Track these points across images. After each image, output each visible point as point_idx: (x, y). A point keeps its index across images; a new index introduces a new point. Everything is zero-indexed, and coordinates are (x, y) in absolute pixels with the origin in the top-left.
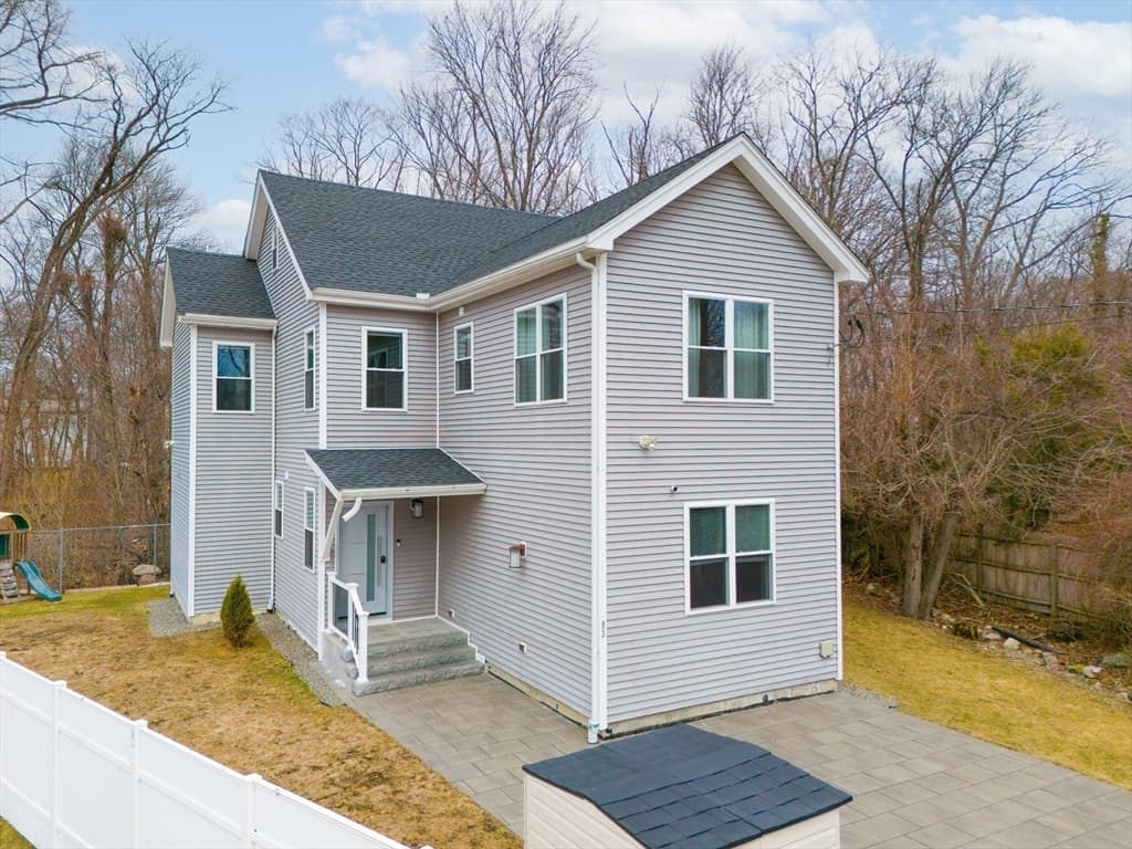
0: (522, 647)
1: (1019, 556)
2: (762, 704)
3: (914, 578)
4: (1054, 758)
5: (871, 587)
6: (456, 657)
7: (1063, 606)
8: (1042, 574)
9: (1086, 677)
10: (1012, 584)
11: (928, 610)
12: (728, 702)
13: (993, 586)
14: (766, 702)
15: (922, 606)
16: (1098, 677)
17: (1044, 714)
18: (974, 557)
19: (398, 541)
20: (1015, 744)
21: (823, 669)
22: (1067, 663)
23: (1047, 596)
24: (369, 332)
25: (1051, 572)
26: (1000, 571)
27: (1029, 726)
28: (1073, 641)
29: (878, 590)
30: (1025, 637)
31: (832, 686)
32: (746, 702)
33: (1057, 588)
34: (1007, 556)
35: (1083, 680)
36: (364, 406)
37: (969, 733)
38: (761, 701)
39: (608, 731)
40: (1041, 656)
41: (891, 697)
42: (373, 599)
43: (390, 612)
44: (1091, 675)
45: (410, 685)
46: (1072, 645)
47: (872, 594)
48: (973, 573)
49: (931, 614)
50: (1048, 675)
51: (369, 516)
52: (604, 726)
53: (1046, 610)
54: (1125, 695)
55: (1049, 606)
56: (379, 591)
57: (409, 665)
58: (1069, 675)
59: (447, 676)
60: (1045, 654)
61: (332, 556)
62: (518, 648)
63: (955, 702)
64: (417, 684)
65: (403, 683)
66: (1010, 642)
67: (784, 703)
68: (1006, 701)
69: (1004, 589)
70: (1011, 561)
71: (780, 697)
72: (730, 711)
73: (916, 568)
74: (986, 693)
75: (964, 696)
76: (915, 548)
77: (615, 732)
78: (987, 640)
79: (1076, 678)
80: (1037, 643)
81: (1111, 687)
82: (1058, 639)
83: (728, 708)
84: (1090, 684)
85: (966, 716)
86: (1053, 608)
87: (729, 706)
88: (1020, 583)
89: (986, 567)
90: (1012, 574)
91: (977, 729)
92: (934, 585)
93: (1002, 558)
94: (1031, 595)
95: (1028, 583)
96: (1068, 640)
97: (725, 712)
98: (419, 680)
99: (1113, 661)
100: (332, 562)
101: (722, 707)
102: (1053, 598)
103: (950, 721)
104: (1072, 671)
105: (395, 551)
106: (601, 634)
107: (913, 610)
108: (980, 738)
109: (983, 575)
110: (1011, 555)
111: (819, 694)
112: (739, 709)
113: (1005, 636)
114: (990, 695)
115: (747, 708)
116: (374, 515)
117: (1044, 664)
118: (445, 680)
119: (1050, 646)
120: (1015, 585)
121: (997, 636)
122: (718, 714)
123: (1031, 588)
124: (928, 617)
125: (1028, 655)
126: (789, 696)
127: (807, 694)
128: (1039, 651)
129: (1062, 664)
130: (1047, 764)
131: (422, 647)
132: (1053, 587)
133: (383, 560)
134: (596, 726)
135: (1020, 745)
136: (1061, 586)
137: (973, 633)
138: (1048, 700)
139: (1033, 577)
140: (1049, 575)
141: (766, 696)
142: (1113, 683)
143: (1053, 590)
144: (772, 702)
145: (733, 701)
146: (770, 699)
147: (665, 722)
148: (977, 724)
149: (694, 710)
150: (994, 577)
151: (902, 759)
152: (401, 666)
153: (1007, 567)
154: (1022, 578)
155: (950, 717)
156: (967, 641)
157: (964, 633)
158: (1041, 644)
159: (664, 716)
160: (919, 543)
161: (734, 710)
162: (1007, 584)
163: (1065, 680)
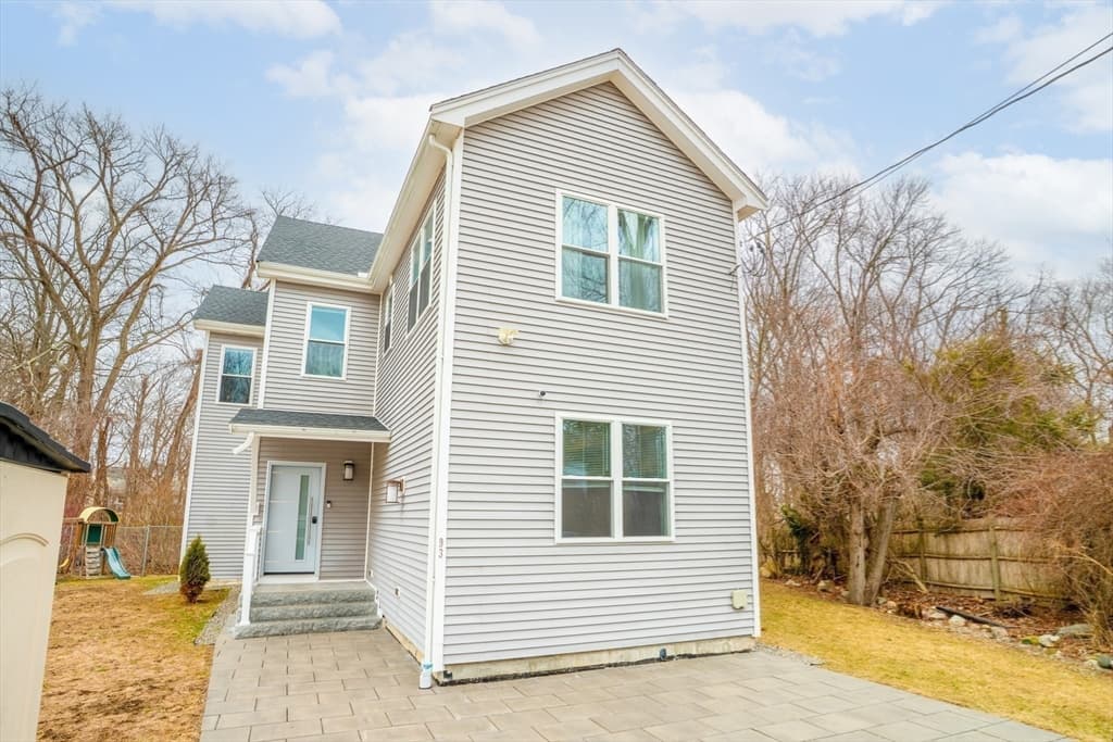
0: (397, 590)
1: (960, 544)
2: (659, 660)
3: (858, 565)
4: (1021, 717)
5: (822, 584)
6: (355, 611)
7: (1007, 589)
8: (983, 559)
9: (1043, 646)
10: (954, 574)
11: (873, 598)
12: (614, 653)
13: (937, 578)
14: (664, 658)
15: (868, 592)
16: (1057, 646)
17: (1000, 674)
18: (917, 552)
19: (329, 502)
20: (964, 701)
21: (738, 624)
22: (1019, 636)
23: (990, 582)
24: (314, 307)
25: (993, 556)
26: (942, 562)
27: (983, 684)
28: (1022, 616)
29: (829, 587)
30: (971, 615)
31: (747, 644)
32: (636, 656)
33: (999, 571)
34: (948, 547)
35: (1040, 650)
36: (303, 373)
37: (905, 689)
38: (658, 656)
39: (446, 675)
40: (989, 631)
41: (816, 657)
42: (302, 558)
43: (317, 573)
44: (1049, 645)
45: (295, 633)
46: (1021, 620)
47: (824, 590)
48: (918, 566)
49: (877, 602)
50: (999, 646)
51: (302, 477)
52: (438, 667)
53: (990, 596)
54: (1095, 662)
55: (993, 591)
56: (309, 550)
57: (302, 613)
58: (1023, 646)
59: (338, 627)
60: (993, 628)
61: (261, 511)
62: (394, 592)
63: (892, 662)
64: (302, 632)
65: (286, 630)
66: (955, 618)
67: (686, 660)
68: (952, 662)
69: (947, 579)
70: (952, 551)
71: (682, 653)
72: (616, 665)
73: (859, 555)
74: (927, 655)
75: (900, 657)
76: (856, 534)
77: (456, 677)
78: (931, 620)
79: (1032, 649)
80: (983, 619)
81: (1075, 655)
82: (1006, 616)
83: (613, 661)
84: (1049, 653)
85: (904, 673)
86: (997, 591)
87: (615, 658)
88: (962, 572)
89: (928, 560)
90: (954, 563)
91: (916, 686)
92: (877, 573)
93: (943, 549)
94: (973, 582)
95: (969, 572)
96: (1017, 615)
97: (610, 666)
98: (306, 628)
99: (1072, 631)
100: (260, 516)
101: (605, 659)
102: (997, 581)
103: (882, 678)
104: (1025, 642)
105: (324, 513)
106: (438, 553)
107: (859, 597)
108: (918, 694)
109: (926, 568)
110: (951, 544)
111: (733, 653)
112: (629, 664)
113: (950, 614)
114: (934, 656)
115: (638, 663)
116: (308, 477)
117: (994, 637)
118: (335, 631)
119: (997, 621)
120: (958, 573)
121: (942, 615)
122: (600, 667)
123: (974, 574)
124: (874, 603)
125: (975, 630)
126: (694, 653)
127: (717, 651)
128: (987, 626)
129: (1013, 636)
130: (1012, 723)
131: (323, 599)
132: (995, 569)
133: (315, 521)
134: (430, 666)
135: (972, 703)
136: (1003, 569)
137: (917, 613)
138: (1004, 663)
139: (973, 564)
140: (990, 559)
141: (664, 650)
142: (1076, 652)
143: (996, 574)
144: (671, 658)
145: (620, 653)
146: (668, 655)
147: (528, 671)
148: (916, 681)
149: (568, 658)
150: (937, 569)
151: (811, 714)
152: (293, 614)
153: (948, 557)
154: (963, 566)
155: (883, 673)
156: (910, 620)
157: (908, 613)
158: (989, 621)
159: (527, 663)
160: (860, 529)
161: (621, 664)
162: (949, 574)
163: (1021, 651)
